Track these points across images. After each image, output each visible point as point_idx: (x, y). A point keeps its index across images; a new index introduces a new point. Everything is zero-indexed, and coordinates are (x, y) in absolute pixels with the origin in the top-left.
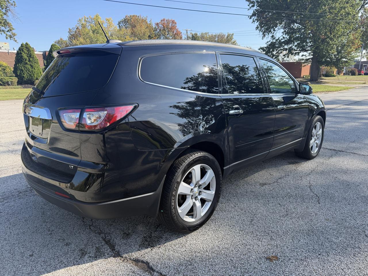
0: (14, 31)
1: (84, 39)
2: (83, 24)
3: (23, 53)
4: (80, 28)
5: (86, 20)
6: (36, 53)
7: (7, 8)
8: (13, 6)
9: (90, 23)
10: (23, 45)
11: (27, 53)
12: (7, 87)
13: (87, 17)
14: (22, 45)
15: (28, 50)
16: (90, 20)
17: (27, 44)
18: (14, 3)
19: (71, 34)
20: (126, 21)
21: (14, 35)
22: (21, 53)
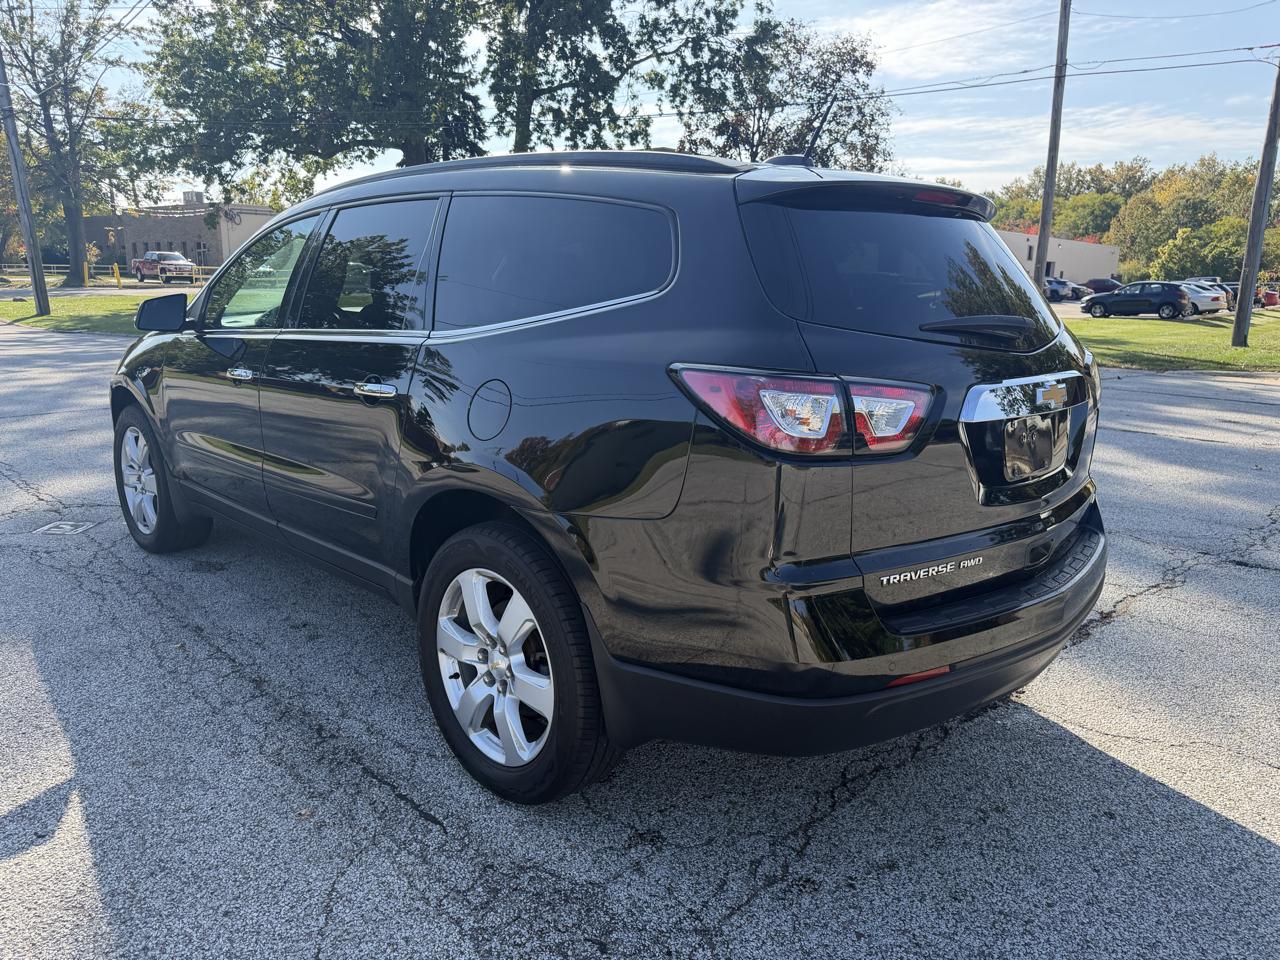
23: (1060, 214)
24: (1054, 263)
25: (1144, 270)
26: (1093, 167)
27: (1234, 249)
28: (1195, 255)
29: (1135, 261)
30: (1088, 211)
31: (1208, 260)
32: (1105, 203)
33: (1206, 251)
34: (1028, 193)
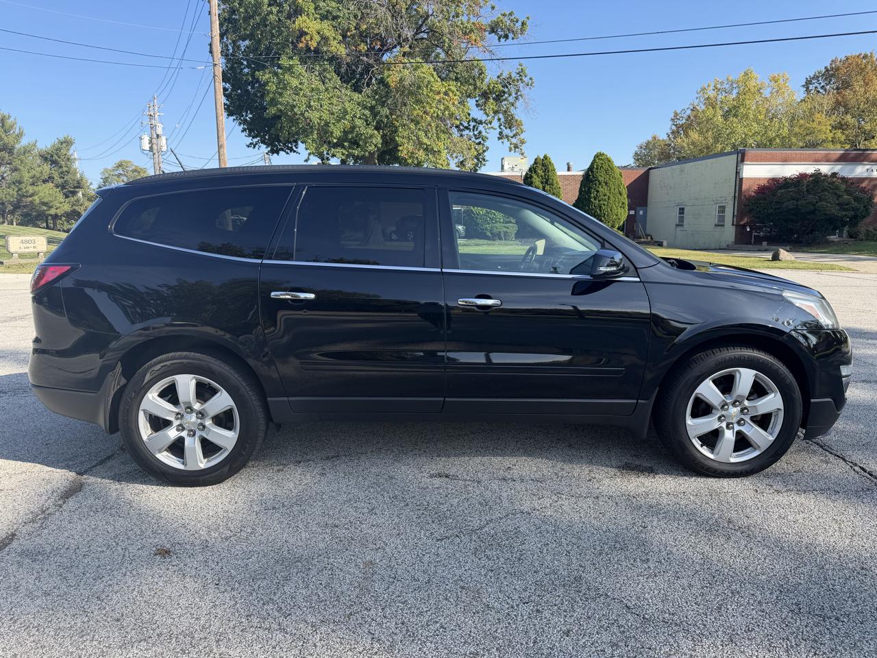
0: (522, 136)
1: (701, 133)
2: (708, 98)
3: (535, 176)
4: (702, 107)
5: (719, 86)
6: (559, 173)
7: (519, 93)
8: (528, 88)
9: (726, 93)
10: (538, 161)
11: (542, 176)
12: (497, 242)
13: (720, 81)
14: (536, 159)
15: (546, 169)
16: (727, 86)
17: (545, 157)
18: (530, 82)
19: (676, 125)
20: (829, 74)
21: (522, 142)
22: (531, 177)
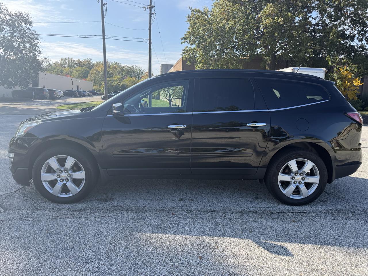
23: (73, 72)
24: (79, 86)
25: (99, 88)
26: (78, 59)
27: (119, 84)
28: (111, 85)
29: (96, 86)
30: (81, 72)
31: (114, 86)
32: (85, 70)
33: (113, 84)
34: (60, 66)
